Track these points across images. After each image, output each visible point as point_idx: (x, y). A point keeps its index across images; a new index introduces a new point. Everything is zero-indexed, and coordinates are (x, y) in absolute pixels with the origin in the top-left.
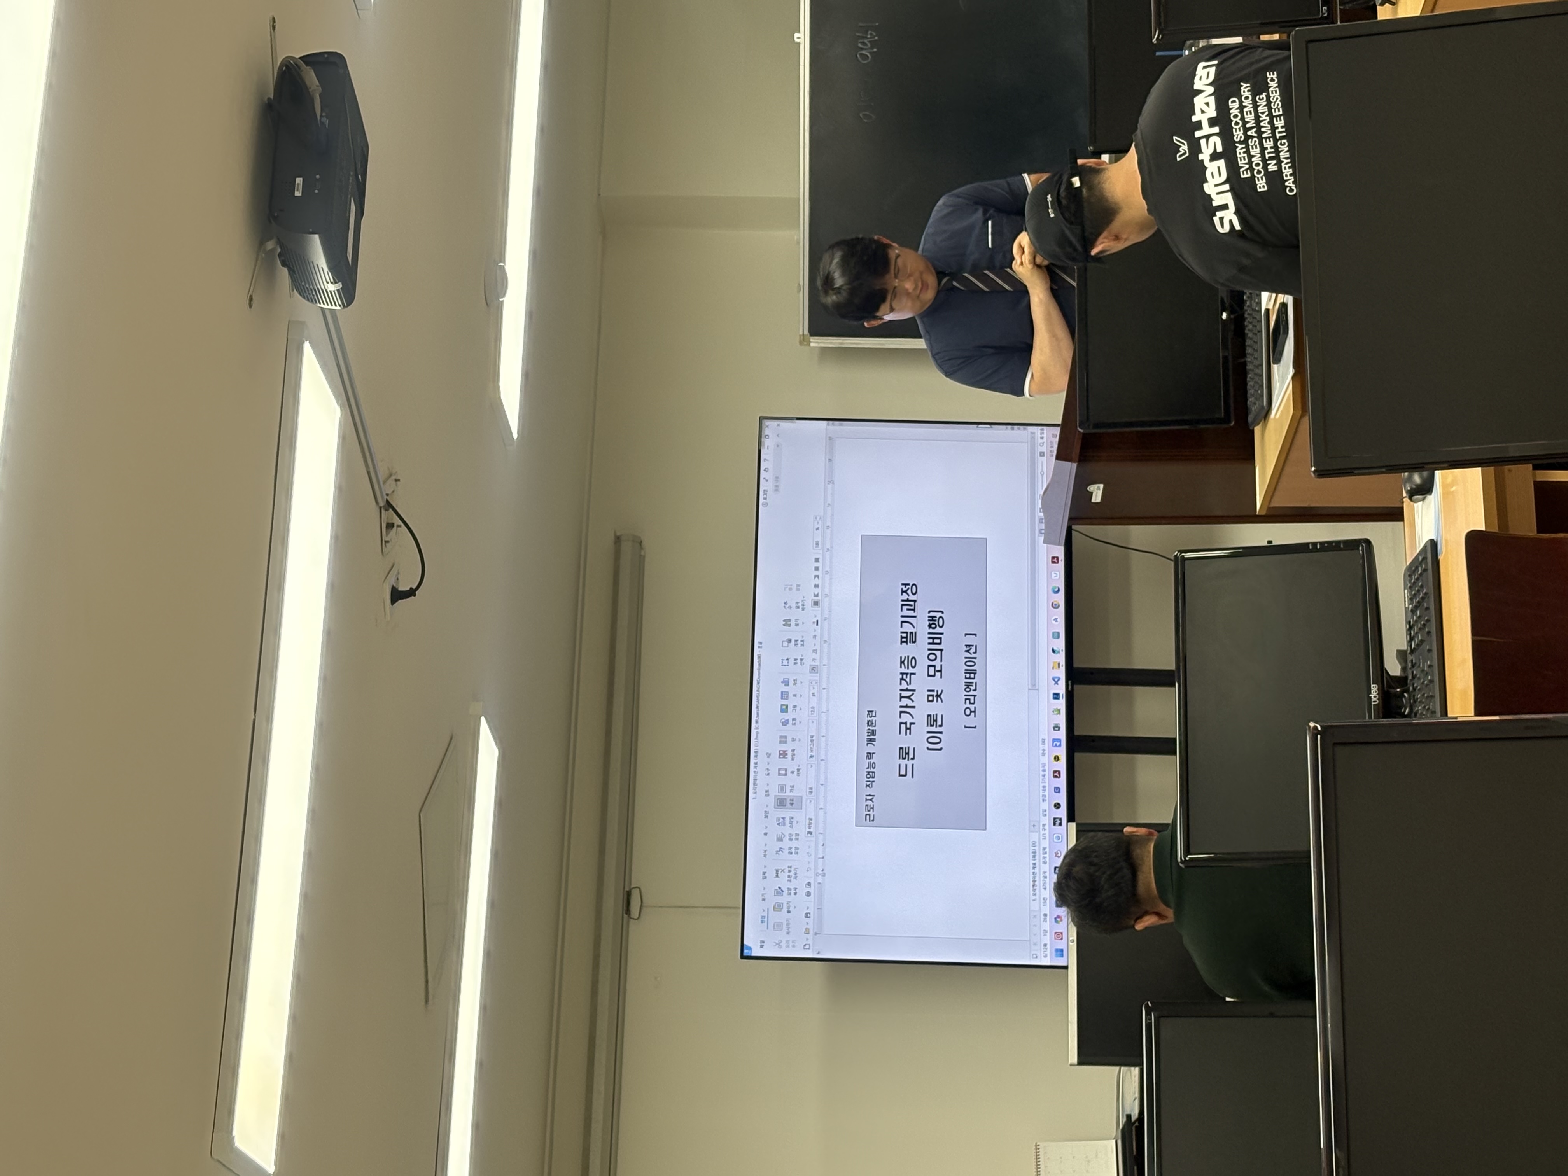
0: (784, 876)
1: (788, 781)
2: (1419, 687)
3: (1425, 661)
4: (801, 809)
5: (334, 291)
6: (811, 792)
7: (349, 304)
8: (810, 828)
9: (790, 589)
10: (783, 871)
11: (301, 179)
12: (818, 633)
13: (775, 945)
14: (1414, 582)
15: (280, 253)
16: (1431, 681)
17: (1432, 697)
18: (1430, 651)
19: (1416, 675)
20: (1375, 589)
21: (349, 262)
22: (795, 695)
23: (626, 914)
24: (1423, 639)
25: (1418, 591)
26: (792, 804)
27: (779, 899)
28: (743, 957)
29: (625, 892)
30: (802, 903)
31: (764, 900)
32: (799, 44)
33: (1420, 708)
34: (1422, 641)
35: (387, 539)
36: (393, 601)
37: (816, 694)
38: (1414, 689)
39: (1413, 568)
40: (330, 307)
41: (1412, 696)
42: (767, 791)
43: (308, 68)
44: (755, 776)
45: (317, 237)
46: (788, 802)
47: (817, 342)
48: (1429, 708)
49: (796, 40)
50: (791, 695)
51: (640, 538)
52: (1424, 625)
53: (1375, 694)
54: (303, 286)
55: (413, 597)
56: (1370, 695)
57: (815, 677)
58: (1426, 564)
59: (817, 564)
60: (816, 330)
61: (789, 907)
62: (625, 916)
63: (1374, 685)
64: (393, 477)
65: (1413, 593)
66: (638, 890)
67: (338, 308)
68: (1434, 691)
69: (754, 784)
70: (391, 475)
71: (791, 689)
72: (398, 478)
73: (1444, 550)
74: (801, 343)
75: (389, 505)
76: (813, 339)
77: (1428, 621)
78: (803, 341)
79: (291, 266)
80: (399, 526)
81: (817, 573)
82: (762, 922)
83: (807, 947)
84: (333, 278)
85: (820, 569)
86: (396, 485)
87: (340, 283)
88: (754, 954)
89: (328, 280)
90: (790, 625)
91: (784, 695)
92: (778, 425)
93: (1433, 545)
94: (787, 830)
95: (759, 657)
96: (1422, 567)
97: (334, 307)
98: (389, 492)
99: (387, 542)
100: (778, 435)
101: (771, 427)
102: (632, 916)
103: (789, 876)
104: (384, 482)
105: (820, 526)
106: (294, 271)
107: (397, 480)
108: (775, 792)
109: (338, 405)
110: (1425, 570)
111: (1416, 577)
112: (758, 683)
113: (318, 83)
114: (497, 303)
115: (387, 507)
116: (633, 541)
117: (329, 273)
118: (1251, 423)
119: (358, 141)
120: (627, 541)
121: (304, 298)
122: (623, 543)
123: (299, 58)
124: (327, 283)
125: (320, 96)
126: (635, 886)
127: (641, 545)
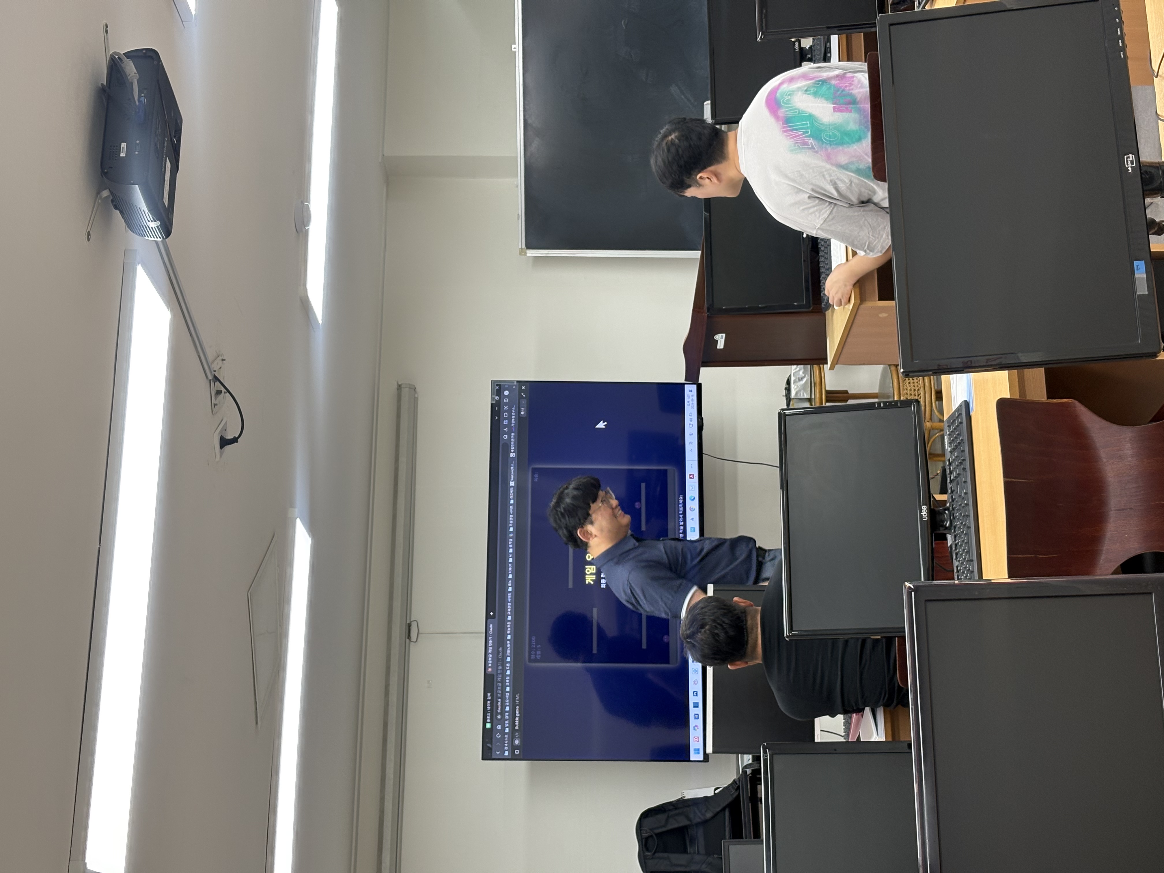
2: (957, 508)
3: (962, 489)
5: (155, 228)
7: (168, 237)
11: (125, 144)
14: (952, 431)
15: (112, 199)
16: (967, 504)
17: (968, 516)
18: (965, 482)
19: (955, 499)
20: (923, 433)
21: (165, 205)
23: (408, 638)
24: (960, 473)
25: (956, 438)
29: (407, 625)
33: (958, 523)
35: (215, 403)
36: (222, 447)
38: (953, 509)
39: (951, 421)
40: (153, 239)
41: (952, 514)
43: (129, 61)
45: (137, 186)
47: (532, 253)
48: (965, 524)
49: (513, 50)
51: (414, 386)
52: (961, 463)
53: (925, 513)
54: (133, 224)
55: (236, 443)
56: (921, 514)
58: (962, 419)
60: (530, 245)
62: (408, 640)
63: (924, 506)
64: (220, 358)
65: (952, 439)
66: (416, 622)
67: (159, 240)
68: (969, 511)
70: (218, 356)
72: (223, 358)
73: (974, 409)
74: (520, 254)
76: (528, 251)
77: (964, 460)
78: (522, 252)
79: (121, 210)
80: (225, 393)
84: (152, 217)
86: (223, 363)
89: (149, 219)
93: (967, 404)
96: (958, 420)
97: (156, 239)
98: (217, 369)
99: (215, 405)
102: (412, 640)
104: (211, 364)
106: (125, 214)
107: (223, 360)
110: (961, 423)
111: (954, 427)
113: (136, 72)
114: (304, 230)
115: (215, 380)
116: (410, 388)
117: (150, 214)
118: (824, 308)
119: (172, 115)
120: (406, 388)
121: (133, 232)
122: (403, 389)
123: (123, 54)
124: (149, 221)
125: (137, 81)
126: (414, 620)
127: (415, 391)
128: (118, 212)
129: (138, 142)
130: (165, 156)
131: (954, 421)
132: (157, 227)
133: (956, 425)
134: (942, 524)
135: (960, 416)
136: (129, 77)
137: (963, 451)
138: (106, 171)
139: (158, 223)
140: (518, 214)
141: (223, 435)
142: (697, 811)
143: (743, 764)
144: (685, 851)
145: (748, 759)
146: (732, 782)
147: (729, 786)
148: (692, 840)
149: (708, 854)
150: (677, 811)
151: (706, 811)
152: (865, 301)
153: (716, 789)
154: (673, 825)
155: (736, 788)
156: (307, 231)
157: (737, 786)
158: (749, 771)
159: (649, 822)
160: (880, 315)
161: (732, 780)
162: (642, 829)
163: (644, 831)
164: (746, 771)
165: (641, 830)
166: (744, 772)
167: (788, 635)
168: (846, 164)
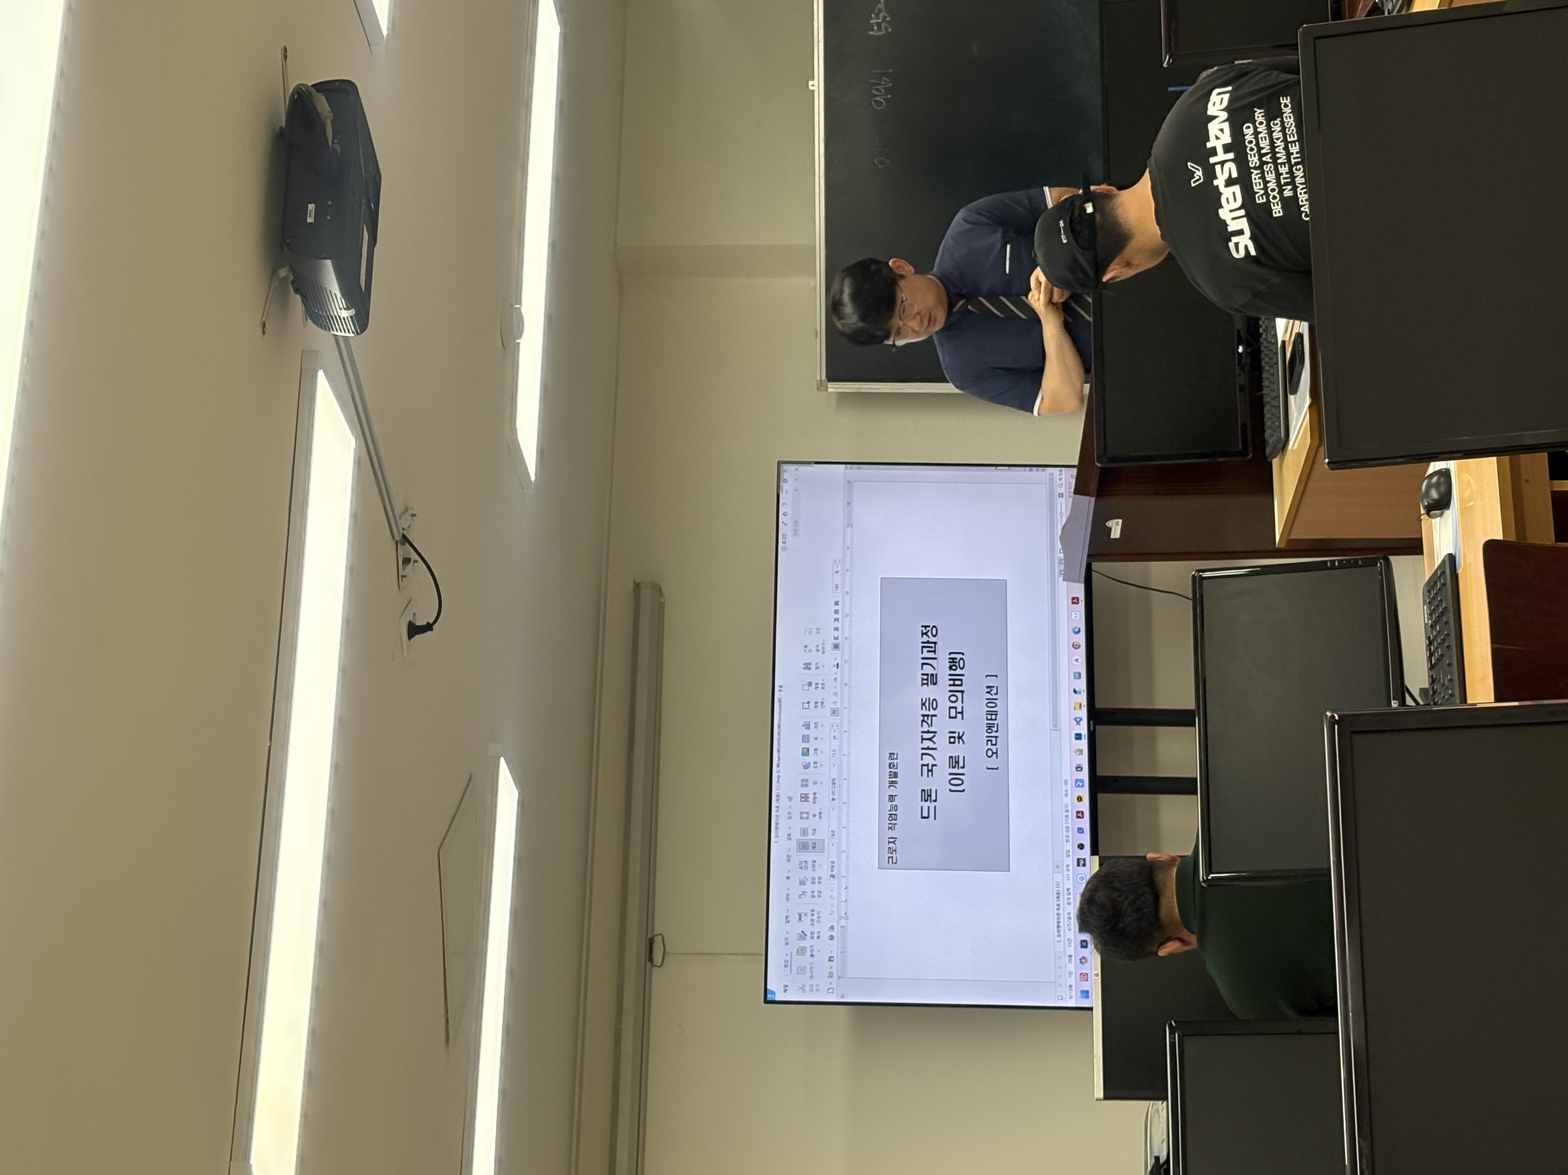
0: (807, 920)
1: (809, 824)
2: (1439, 702)
3: (1445, 676)
4: (824, 852)
5: (347, 318)
6: (834, 835)
7: (363, 330)
8: (832, 871)
9: (810, 633)
10: (806, 915)
11: (313, 205)
12: (838, 676)
13: (798, 990)
14: (1433, 597)
15: (293, 280)
18: (1450, 665)
19: (1437, 690)
20: (1394, 606)
21: (362, 289)
22: (816, 739)
23: (649, 961)
25: (1438, 606)
26: (814, 848)
27: (802, 943)
28: (766, 1001)
29: (648, 940)
30: (826, 947)
31: (787, 944)
32: (813, 91)
34: (1442, 656)
35: (403, 574)
36: (410, 637)
37: (837, 737)
39: (1432, 584)
40: (343, 334)
42: (789, 835)
43: (319, 94)
44: (777, 820)
45: (329, 263)
46: (810, 845)
47: (834, 388)
49: (811, 88)
50: (811, 739)
51: (660, 585)
52: (1444, 640)
54: (316, 313)
55: (430, 632)
57: (836, 720)
58: (1445, 579)
59: (836, 607)
60: (834, 375)
61: (812, 951)
62: (648, 964)
63: (1395, 701)
64: (410, 512)
65: (1432, 608)
66: (661, 936)
67: (352, 335)
69: (776, 828)
70: (407, 510)
71: (812, 733)
72: (414, 513)
73: (1462, 563)
74: (818, 389)
75: (405, 539)
76: (830, 385)
77: (1448, 635)
78: (821, 386)
79: (305, 294)
80: (415, 561)
81: (836, 616)
82: (786, 966)
83: (831, 991)
84: (346, 303)
85: (840, 612)
86: (413, 520)
87: (353, 309)
88: (777, 999)
89: (341, 306)
90: (810, 669)
91: (806, 739)
92: (796, 469)
93: (1452, 558)
94: (809, 874)
95: (780, 701)
96: (1440, 582)
97: (347, 334)
98: (405, 527)
99: (404, 576)
100: (796, 480)
101: (789, 471)
102: (655, 963)
103: (812, 920)
104: (400, 517)
105: (839, 569)
106: (307, 299)
107: (413, 515)
108: (797, 835)
109: (353, 435)
110: (1444, 584)
111: (1435, 592)
112: (779, 726)
113: (329, 109)
114: (514, 345)
115: (403, 541)
116: (653, 588)
117: (342, 300)
119: (370, 166)
120: (647, 588)
121: (317, 325)
122: (642, 590)
123: (313, 86)
124: (341, 309)
125: (331, 122)
126: (658, 933)
127: (660, 592)
128: (298, 297)
129: (330, 203)
131: (1436, 583)
132: (351, 317)
133: (1438, 588)
135: (1442, 576)
136: (322, 116)
137: (1447, 623)
138: (288, 241)
139: (352, 312)
140: (816, 330)
141: (412, 620)
156: (518, 346)
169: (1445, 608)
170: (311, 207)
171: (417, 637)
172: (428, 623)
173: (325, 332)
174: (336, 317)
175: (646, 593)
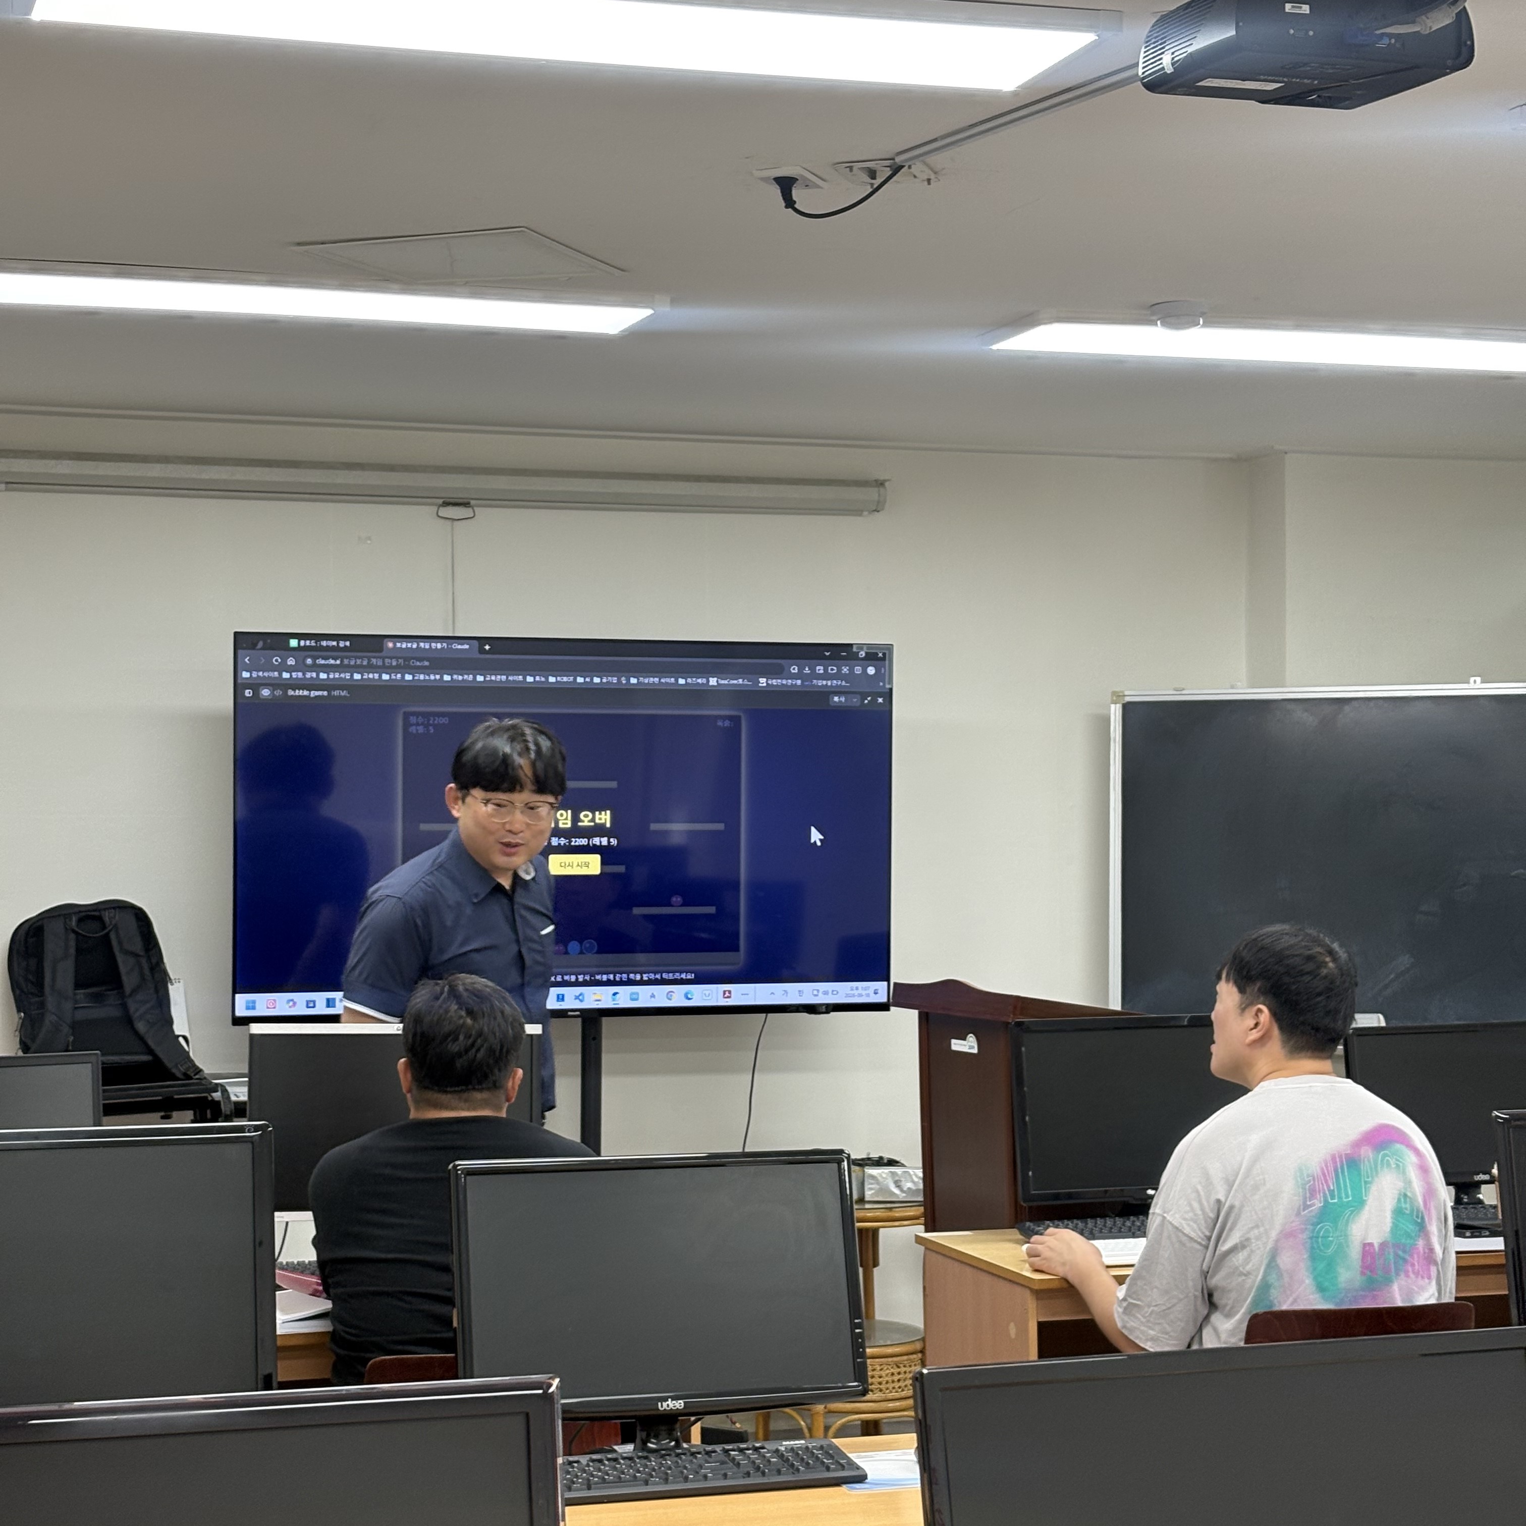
2: (680, 1461)
3: (713, 1470)
5: (1161, 64)
7: (1145, 86)
11: (1308, 12)
14: (813, 1453)
16: (686, 1479)
17: (666, 1481)
18: (725, 1476)
19: (696, 1458)
21: (1197, 84)
23: (444, 503)
24: (741, 1466)
25: (802, 1459)
29: (468, 500)
32: (1465, 683)
33: (654, 1463)
34: (738, 1465)
35: (855, 169)
36: (779, 180)
38: (678, 1455)
39: (831, 1452)
40: (1141, 61)
41: (669, 1453)
43: (1454, 15)
45: (1233, 33)
47: (1116, 713)
48: (652, 1476)
49: (1469, 680)
51: (883, 509)
52: (758, 1468)
53: (671, 1406)
54: (1167, 24)
55: (784, 204)
56: (670, 1400)
58: (835, 1470)
60: (1129, 709)
62: (441, 501)
63: (683, 1404)
64: (932, 177)
65: (800, 1452)
66: (472, 515)
67: (1140, 71)
68: (673, 1483)
70: (935, 173)
72: (932, 181)
73: (854, 1492)
74: (1114, 693)
75: (896, 169)
76: (1119, 707)
77: (763, 1474)
78: (1117, 696)
79: (1193, 5)
80: (872, 185)
84: (1179, 60)
86: (924, 181)
87: (1173, 70)
89: (1176, 54)
93: (861, 1478)
96: (832, 1464)
97: (1141, 65)
98: (913, 170)
99: (851, 168)
102: (441, 508)
104: (924, 163)
106: (1187, 8)
107: (929, 181)
110: (828, 1469)
111: (820, 1456)
113: (1434, 29)
114: (1154, 318)
115: (894, 167)
116: (878, 502)
117: (1185, 55)
118: (1024, 1226)
119: (1359, 92)
120: (879, 495)
121: (1153, 26)
122: (876, 489)
123: (1465, 8)
124: (1173, 53)
125: (1418, 32)
126: (476, 513)
127: (875, 510)
129: (1311, 33)
130: (1285, 80)
131: (832, 1457)
132: (1163, 68)
133: (825, 1460)
134: (652, 1434)
135: (839, 1466)
136: (1424, 17)
137: (779, 1472)
139: (1169, 70)
140: (1183, 689)
141: (798, 182)
142: (148, 1005)
143: (230, 1086)
144: (78, 985)
145: (238, 1094)
146: (198, 1068)
147: (192, 1061)
148: (98, 998)
149: (75, 1026)
150: (147, 971)
151: (148, 1021)
152: (1037, 1299)
153: (185, 1038)
154: (124, 964)
155: (188, 1073)
156: (1153, 323)
157: (192, 1075)
158: (217, 1096)
159: (130, 923)
160: (1012, 1325)
161: (201, 1066)
162: (117, 909)
163: (112, 915)
164: (217, 1091)
165: (114, 908)
166: (215, 1088)
167: (459, 1167)
168: (1277, 1265)
169: (798, 1470)
170: (1306, 9)
171: (776, 191)
172: (795, 202)
173: (1145, 37)
174: (1163, 48)
175: (872, 494)
